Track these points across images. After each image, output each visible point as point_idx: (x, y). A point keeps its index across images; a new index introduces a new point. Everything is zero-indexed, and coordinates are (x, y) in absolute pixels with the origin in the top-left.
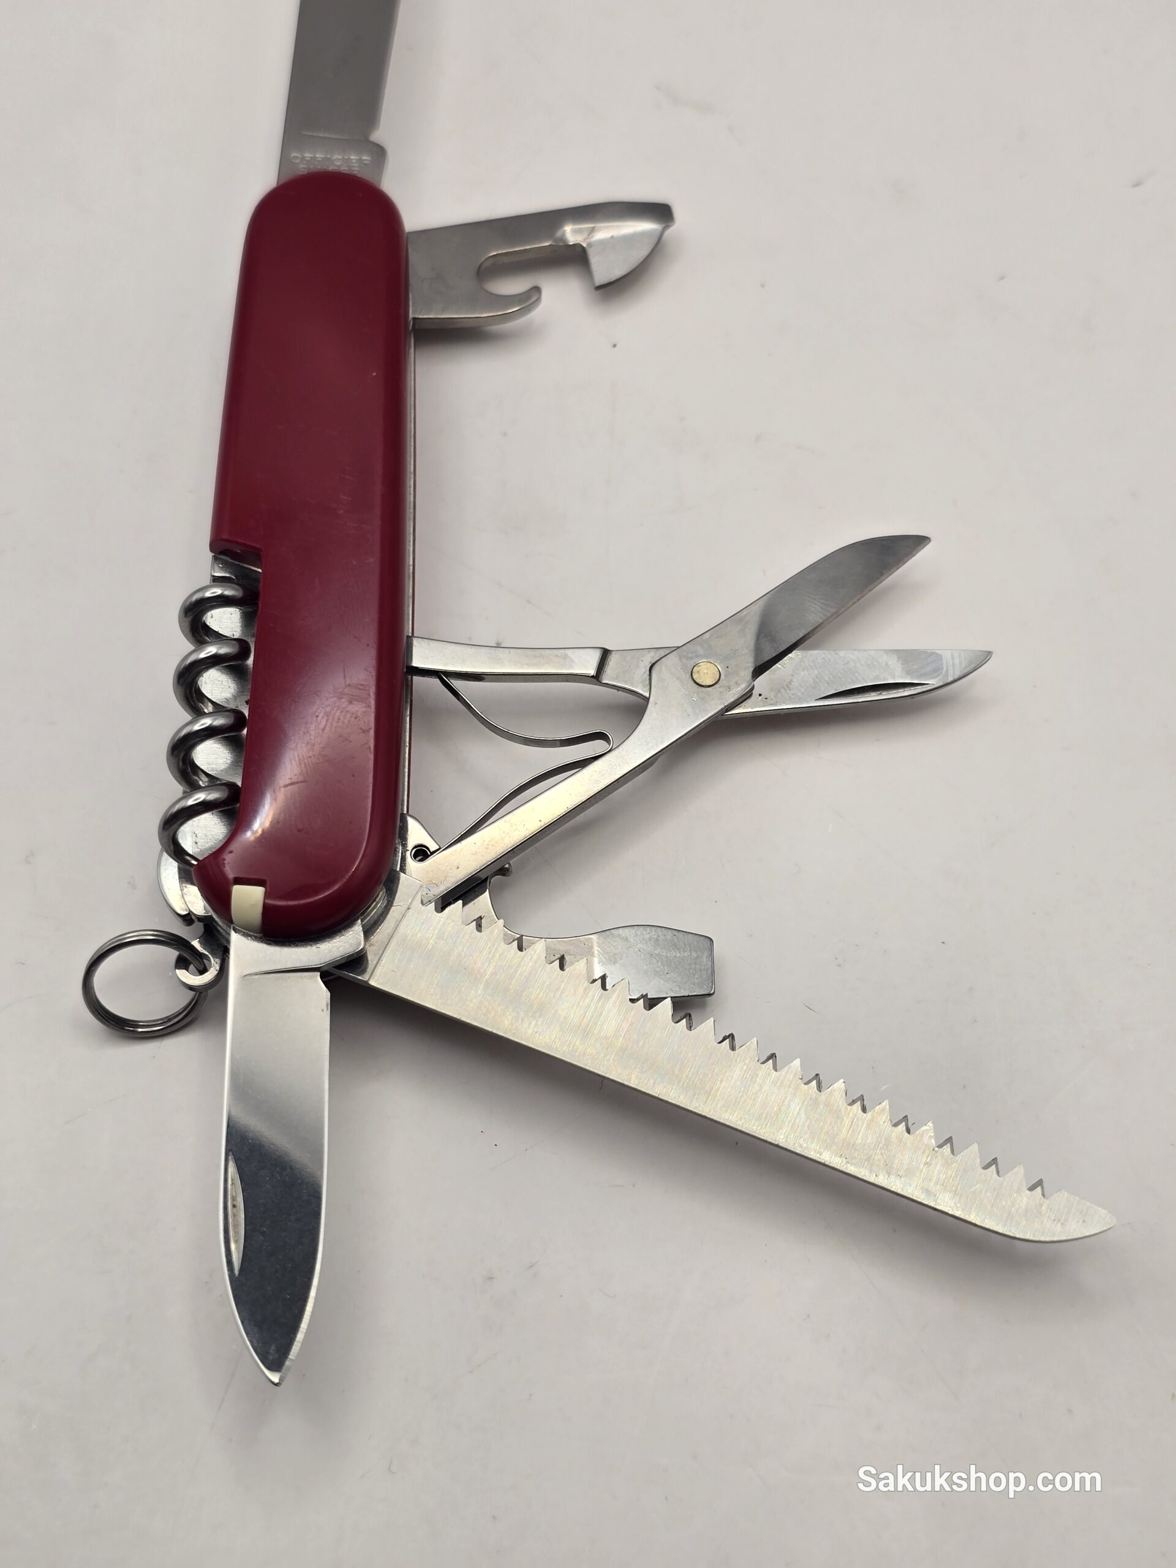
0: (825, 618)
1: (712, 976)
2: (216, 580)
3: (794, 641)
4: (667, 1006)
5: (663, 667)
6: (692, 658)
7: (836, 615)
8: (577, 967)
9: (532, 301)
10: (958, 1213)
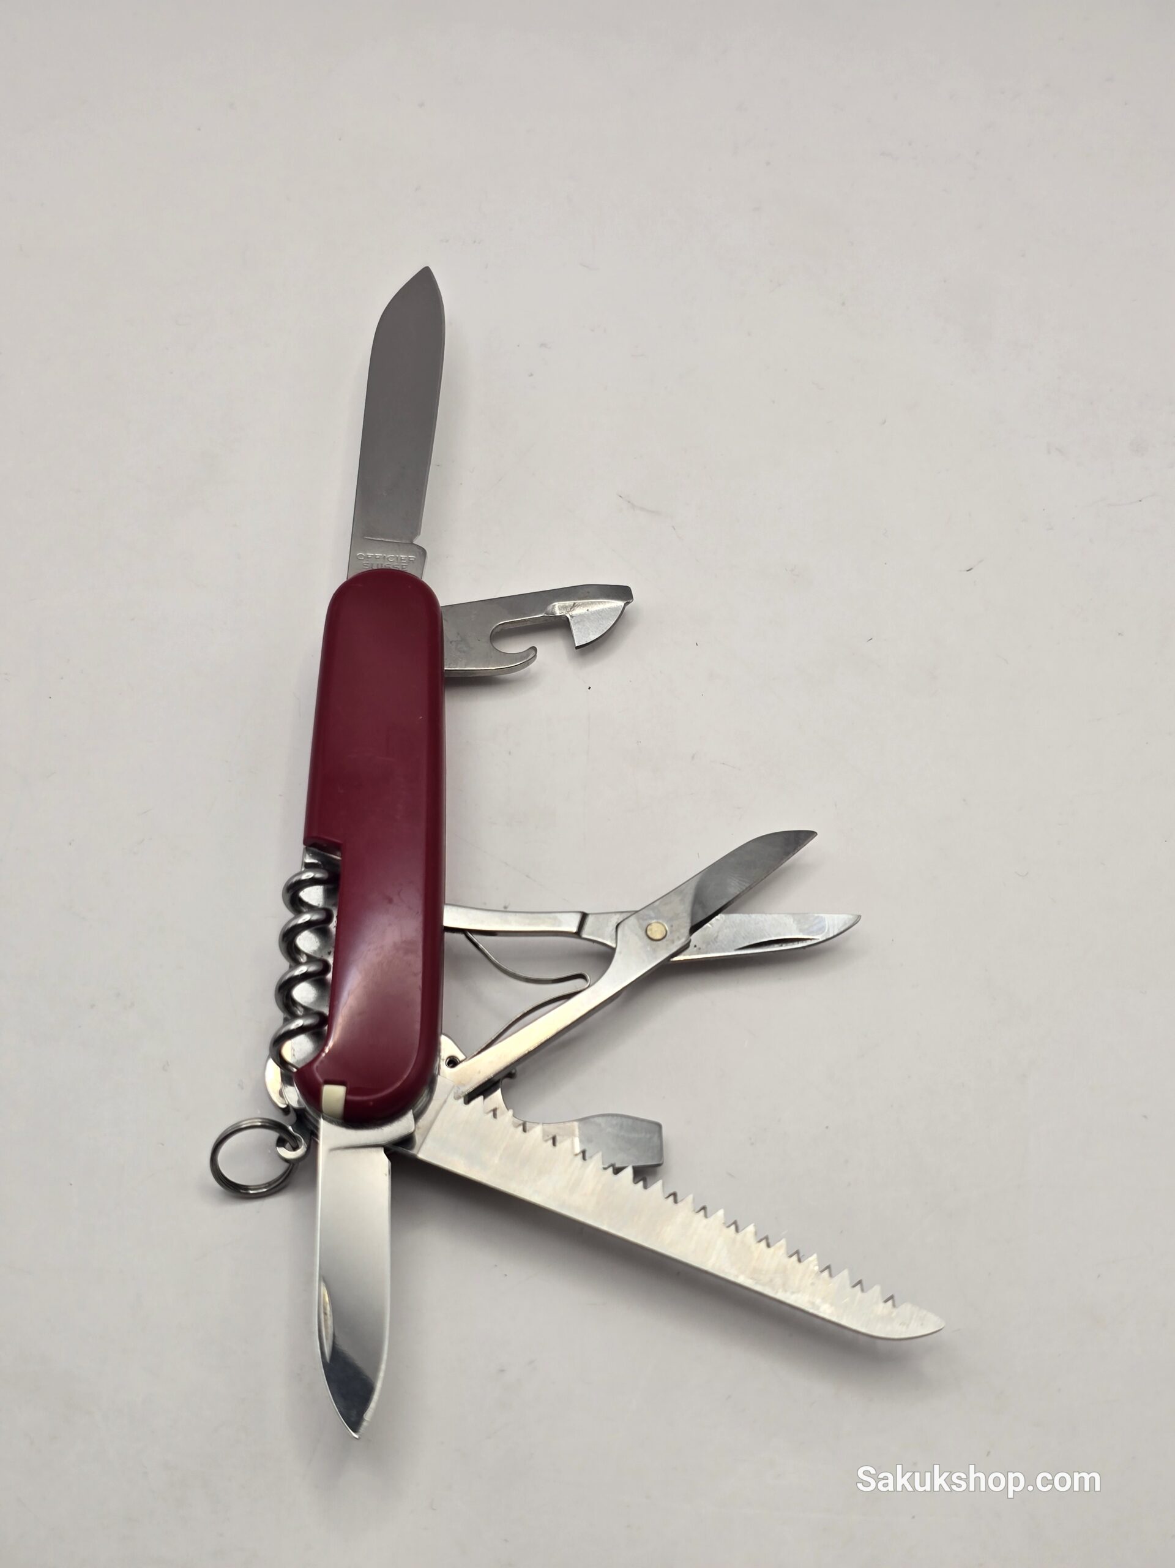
0: (741, 890)
1: (660, 1150)
2: (309, 866)
3: (719, 907)
4: (628, 1173)
5: (626, 928)
6: (646, 920)
7: (750, 888)
8: (564, 1145)
9: (530, 658)
10: (834, 1319)
